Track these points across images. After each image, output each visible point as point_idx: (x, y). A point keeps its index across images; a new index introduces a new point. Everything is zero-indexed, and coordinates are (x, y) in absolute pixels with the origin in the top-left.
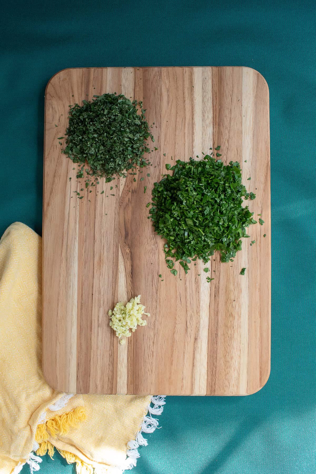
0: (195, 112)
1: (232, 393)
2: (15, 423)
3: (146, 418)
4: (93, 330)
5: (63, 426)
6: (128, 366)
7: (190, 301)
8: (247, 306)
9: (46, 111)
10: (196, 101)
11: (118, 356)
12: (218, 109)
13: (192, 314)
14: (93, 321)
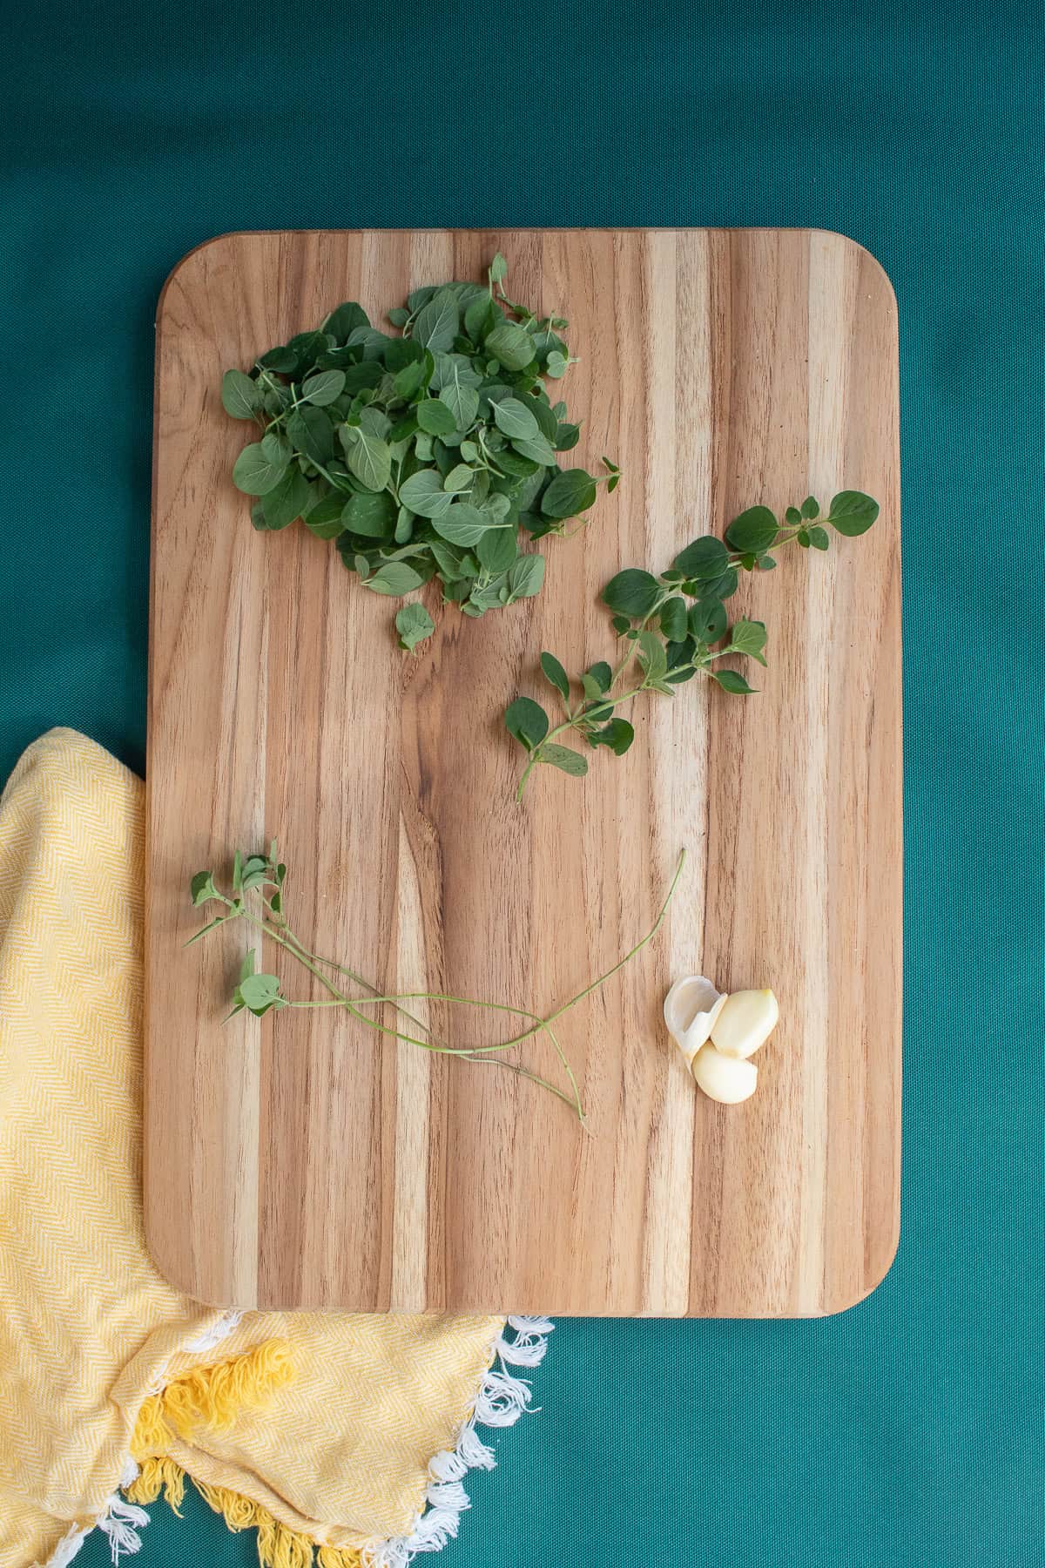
0: (652, 380)
1: (774, 1309)
2: (63, 1395)
3: (490, 1379)
4: (312, 1099)
5: (218, 1402)
6: (429, 1220)
7: (635, 1005)
8: (823, 1023)
9: (159, 375)
10: (657, 340)
11: (397, 1187)
12: (728, 368)
13: (642, 1046)
14: (314, 1070)
